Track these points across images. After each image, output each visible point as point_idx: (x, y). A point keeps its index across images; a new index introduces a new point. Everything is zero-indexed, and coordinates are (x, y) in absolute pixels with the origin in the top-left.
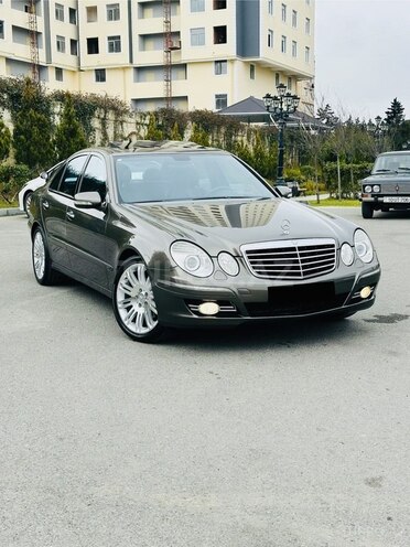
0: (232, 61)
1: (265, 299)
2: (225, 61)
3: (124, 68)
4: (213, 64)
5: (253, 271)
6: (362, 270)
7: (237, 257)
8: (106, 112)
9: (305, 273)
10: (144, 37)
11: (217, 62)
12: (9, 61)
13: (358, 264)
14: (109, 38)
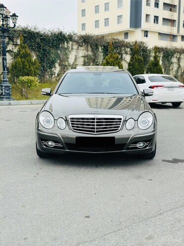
1: (74, 142)
5: (72, 128)
6: (137, 133)
7: (66, 120)
9: (97, 132)
13: (136, 129)
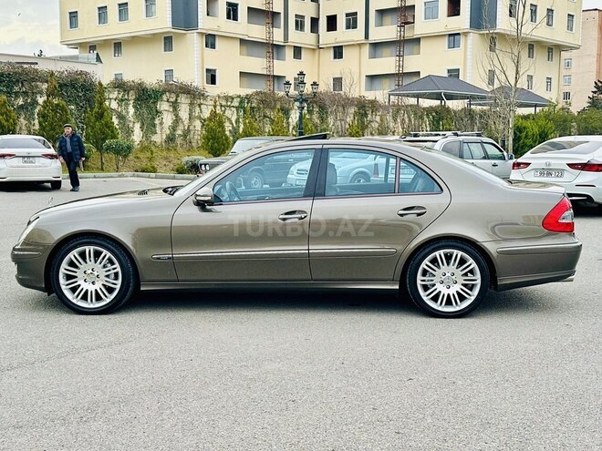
0: (466, 34)
2: (459, 34)
3: (360, 45)
4: (447, 38)
8: (177, 96)
10: (381, 13)
11: (450, 35)
12: (243, 42)
14: (347, 15)
